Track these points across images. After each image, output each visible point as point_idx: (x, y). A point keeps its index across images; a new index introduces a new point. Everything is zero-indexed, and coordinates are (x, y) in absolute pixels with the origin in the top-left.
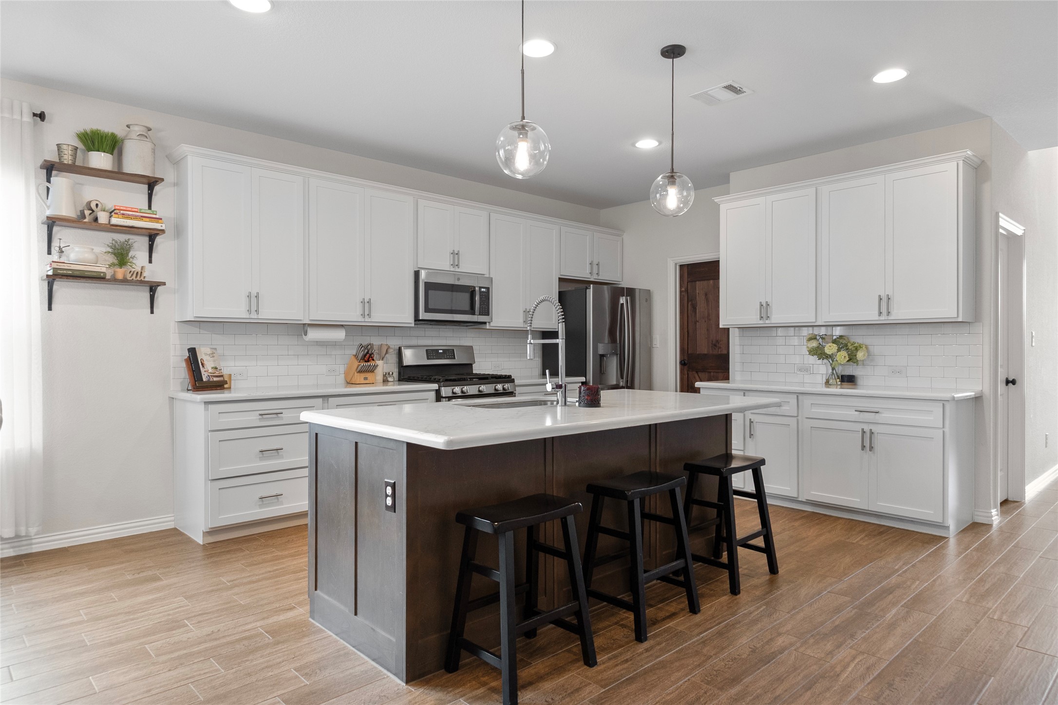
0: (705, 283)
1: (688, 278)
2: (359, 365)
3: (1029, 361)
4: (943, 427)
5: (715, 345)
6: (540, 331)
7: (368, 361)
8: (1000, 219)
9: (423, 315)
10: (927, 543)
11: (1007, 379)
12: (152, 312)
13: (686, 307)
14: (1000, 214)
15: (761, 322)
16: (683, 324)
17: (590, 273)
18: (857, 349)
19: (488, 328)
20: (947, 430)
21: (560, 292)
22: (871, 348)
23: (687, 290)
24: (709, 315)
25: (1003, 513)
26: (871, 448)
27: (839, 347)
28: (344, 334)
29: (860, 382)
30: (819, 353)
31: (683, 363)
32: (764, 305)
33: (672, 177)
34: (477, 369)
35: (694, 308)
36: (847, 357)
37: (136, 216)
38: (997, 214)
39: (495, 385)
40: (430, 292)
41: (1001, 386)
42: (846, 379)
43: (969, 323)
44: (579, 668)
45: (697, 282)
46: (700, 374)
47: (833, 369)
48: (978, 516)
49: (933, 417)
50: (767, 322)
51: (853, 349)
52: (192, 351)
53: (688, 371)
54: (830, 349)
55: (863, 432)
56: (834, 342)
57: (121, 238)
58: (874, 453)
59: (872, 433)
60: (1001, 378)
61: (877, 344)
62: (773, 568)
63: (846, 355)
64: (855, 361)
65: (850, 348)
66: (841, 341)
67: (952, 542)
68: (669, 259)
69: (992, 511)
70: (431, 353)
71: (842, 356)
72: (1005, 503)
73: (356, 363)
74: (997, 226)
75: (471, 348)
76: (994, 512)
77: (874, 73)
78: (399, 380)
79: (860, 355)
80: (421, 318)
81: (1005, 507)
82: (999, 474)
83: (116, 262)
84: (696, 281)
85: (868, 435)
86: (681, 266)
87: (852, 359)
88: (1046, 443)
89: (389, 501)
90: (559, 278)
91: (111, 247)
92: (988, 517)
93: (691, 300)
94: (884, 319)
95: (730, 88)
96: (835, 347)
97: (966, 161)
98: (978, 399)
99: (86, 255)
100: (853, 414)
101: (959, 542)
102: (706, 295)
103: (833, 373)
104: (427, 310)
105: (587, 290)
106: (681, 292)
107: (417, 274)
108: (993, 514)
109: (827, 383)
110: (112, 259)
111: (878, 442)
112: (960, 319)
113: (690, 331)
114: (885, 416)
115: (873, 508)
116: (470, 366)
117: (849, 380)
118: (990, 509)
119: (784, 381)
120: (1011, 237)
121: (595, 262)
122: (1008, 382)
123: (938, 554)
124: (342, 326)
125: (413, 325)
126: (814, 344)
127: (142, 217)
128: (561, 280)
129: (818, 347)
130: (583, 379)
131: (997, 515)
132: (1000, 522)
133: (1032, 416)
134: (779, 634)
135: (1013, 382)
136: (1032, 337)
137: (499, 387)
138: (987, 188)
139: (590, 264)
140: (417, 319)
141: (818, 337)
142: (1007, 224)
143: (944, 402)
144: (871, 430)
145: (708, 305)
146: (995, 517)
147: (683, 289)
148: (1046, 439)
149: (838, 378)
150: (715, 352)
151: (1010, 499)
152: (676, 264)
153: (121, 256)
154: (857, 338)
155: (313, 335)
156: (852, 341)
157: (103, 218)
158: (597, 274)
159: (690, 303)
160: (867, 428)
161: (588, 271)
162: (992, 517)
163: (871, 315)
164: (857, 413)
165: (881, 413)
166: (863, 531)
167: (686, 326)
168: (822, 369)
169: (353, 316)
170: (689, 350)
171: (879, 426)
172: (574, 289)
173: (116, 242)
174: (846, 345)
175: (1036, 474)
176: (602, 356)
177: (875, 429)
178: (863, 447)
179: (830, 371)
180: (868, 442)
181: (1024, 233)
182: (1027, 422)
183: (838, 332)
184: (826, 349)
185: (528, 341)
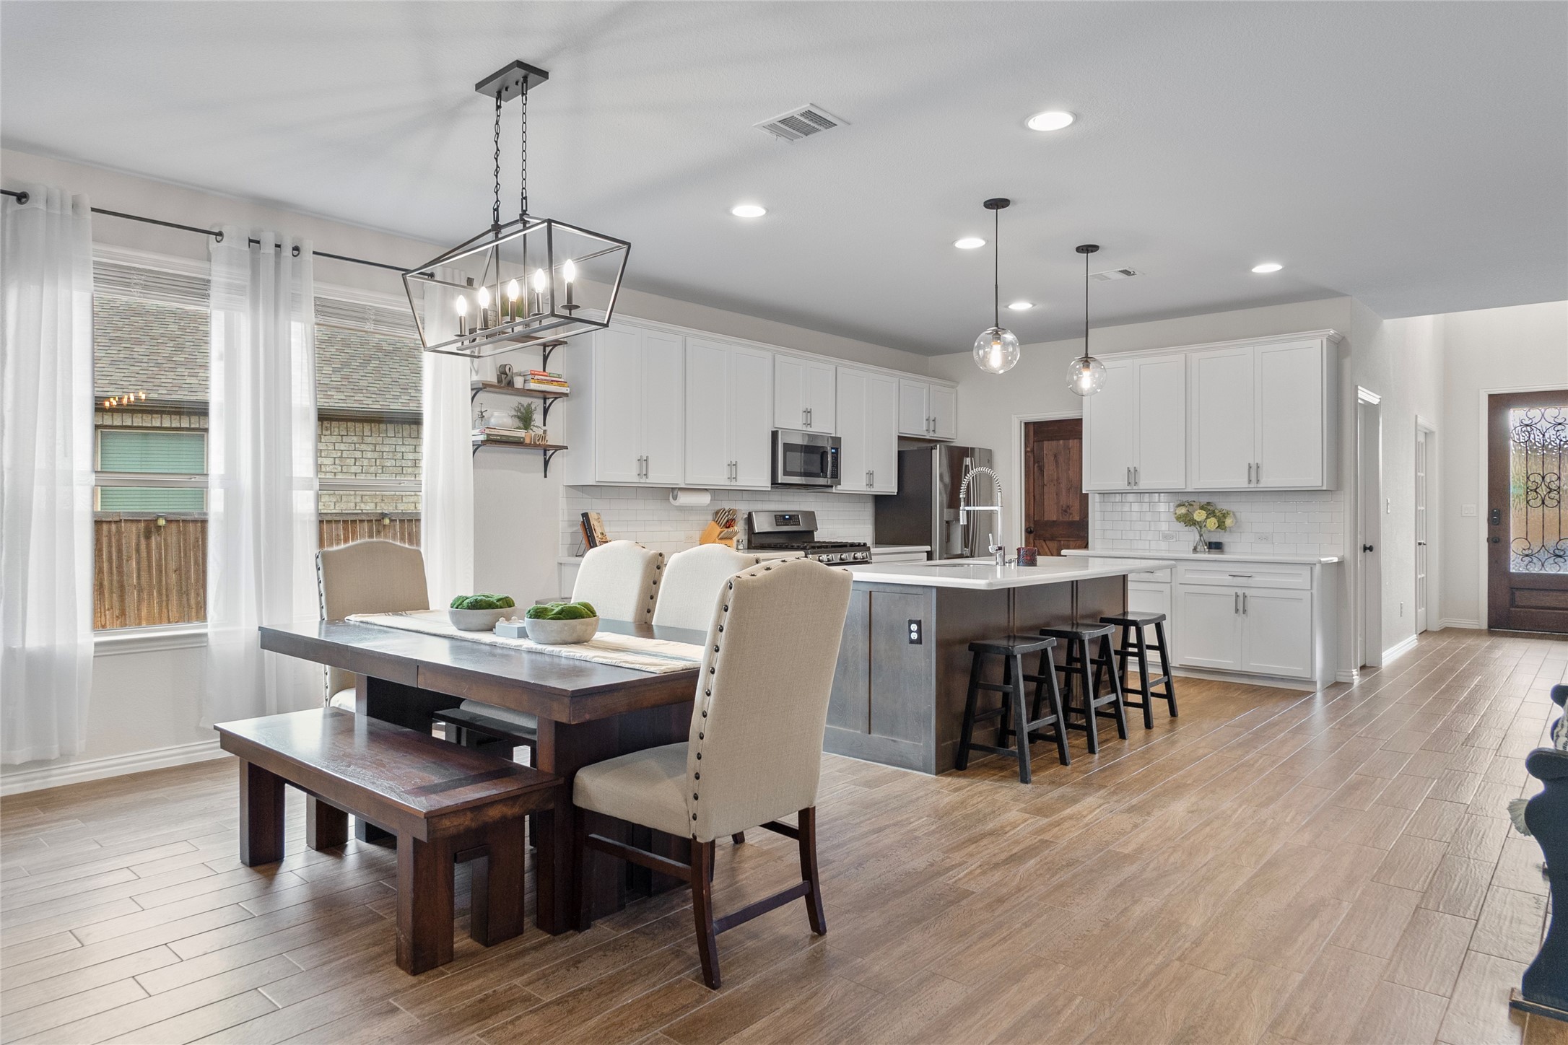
0: (1054, 443)
1: (1034, 437)
2: (721, 532)
3: (1385, 527)
4: (1311, 589)
5: (1066, 511)
6: (872, 495)
7: (729, 527)
8: (1359, 392)
9: (781, 478)
10: (1298, 696)
11: (1364, 545)
12: (546, 476)
13: (1032, 469)
14: (1359, 387)
15: (1128, 488)
16: (1029, 490)
17: (927, 430)
18: (1224, 516)
19: (834, 491)
20: (1315, 591)
21: (899, 452)
22: (1238, 514)
23: (1033, 451)
24: (1058, 478)
25: (1362, 675)
26: (1245, 611)
27: (1208, 515)
28: (710, 498)
29: (1226, 548)
30: (1188, 521)
31: (1029, 531)
32: (1132, 470)
33: (1087, 361)
34: (820, 536)
35: (1041, 469)
36: (1217, 523)
37: (548, 380)
38: (1356, 387)
39: (840, 554)
40: (788, 453)
41: (1360, 552)
42: (1213, 546)
43: (1331, 491)
44: (1057, 766)
45: (1045, 442)
46: (1048, 542)
47: (1201, 535)
48: (1340, 675)
49: (1301, 580)
50: (1135, 488)
51: (1221, 515)
52: (585, 516)
53: (1034, 539)
54: (1199, 515)
55: (1237, 596)
56: (1202, 508)
57: (525, 401)
58: (1247, 616)
59: (1245, 596)
60: (1360, 545)
61: (1244, 512)
62: (1173, 712)
63: (1216, 522)
64: (1223, 527)
65: (1218, 514)
66: (1209, 507)
67: (1319, 695)
68: (1013, 416)
69: (1353, 670)
70: (781, 518)
71: (1212, 523)
72: (1363, 667)
73: (718, 530)
74: (1356, 398)
75: (812, 514)
76: (1355, 672)
77: (1253, 267)
78: (748, 548)
79: (1229, 522)
80: (780, 482)
81: (1364, 671)
82: (1359, 639)
83: (522, 426)
84: (1043, 441)
85: (1241, 598)
86: (1027, 424)
87: (1221, 525)
88: (1401, 612)
89: (914, 636)
90: (899, 436)
91: (517, 411)
92: (1349, 676)
93: (1038, 462)
94: (1253, 486)
95: (1126, 272)
96: (1204, 514)
97: (1330, 339)
98: (1340, 564)
99: (505, 420)
100: (1227, 579)
101: (1325, 695)
102: (1055, 456)
103: (1200, 539)
104: (786, 473)
105: (933, 451)
106: (1026, 452)
107: (774, 435)
108: (1353, 673)
109: (1195, 550)
110: (517, 423)
111: (1251, 604)
112: (1324, 488)
113: (1037, 497)
114: (1258, 580)
115: (1246, 669)
116: (810, 533)
117: (1216, 546)
118: (1351, 669)
119: (1148, 548)
120: (1368, 405)
121: (932, 418)
122: (1365, 549)
123: (1309, 703)
124: (706, 489)
125: (769, 489)
126: (1183, 510)
127: (552, 381)
128: (901, 438)
129: (1186, 514)
130: (928, 548)
131: (1357, 675)
132: (1360, 682)
133: (1387, 583)
134: (1199, 748)
135: (1371, 549)
136: (1388, 504)
137: (859, 555)
138: (1347, 363)
139: (927, 420)
140: (774, 482)
141: (1187, 504)
142: (1365, 395)
143: (1312, 565)
144: (1244, 593)
145: (1057, 467)
146: (1356, 678)
147: (1028, 449)
148: (1401, 608)
149: (1206, 545)
150: (1066, 519)
151: (1368, 665)
152: (1021, 422)
153: (525, 419)
154: (1223, 505)
155: (684, 499)
156: (1219, 507)
157: (519, 382)
158: (934, 431)
159: (1036, 465)
160: (1240, 592)
161: (925, 428)
162: (1353, 676)
163: (1240, 482)
164: (1231, 578)
165: (1254, 577)
166: (1238, 689)
167: (1031, 490)
168: (1192, 536)
169: (719, 479)
170: (1036, 516)
171: (1252, 589)
172: (916, 448)
173: (523, 406)
174: (1214, 512)
175: (1391, 644)
176: (947, 522)
177: (1248, 592)
178: (1237, 611)
179: (1198, 537)
180: (1241, 605)
181: (1380, 402)
182: (1383, 589)
183: (1204, 500)
184: (1195, 515)
185: (961, 508)
